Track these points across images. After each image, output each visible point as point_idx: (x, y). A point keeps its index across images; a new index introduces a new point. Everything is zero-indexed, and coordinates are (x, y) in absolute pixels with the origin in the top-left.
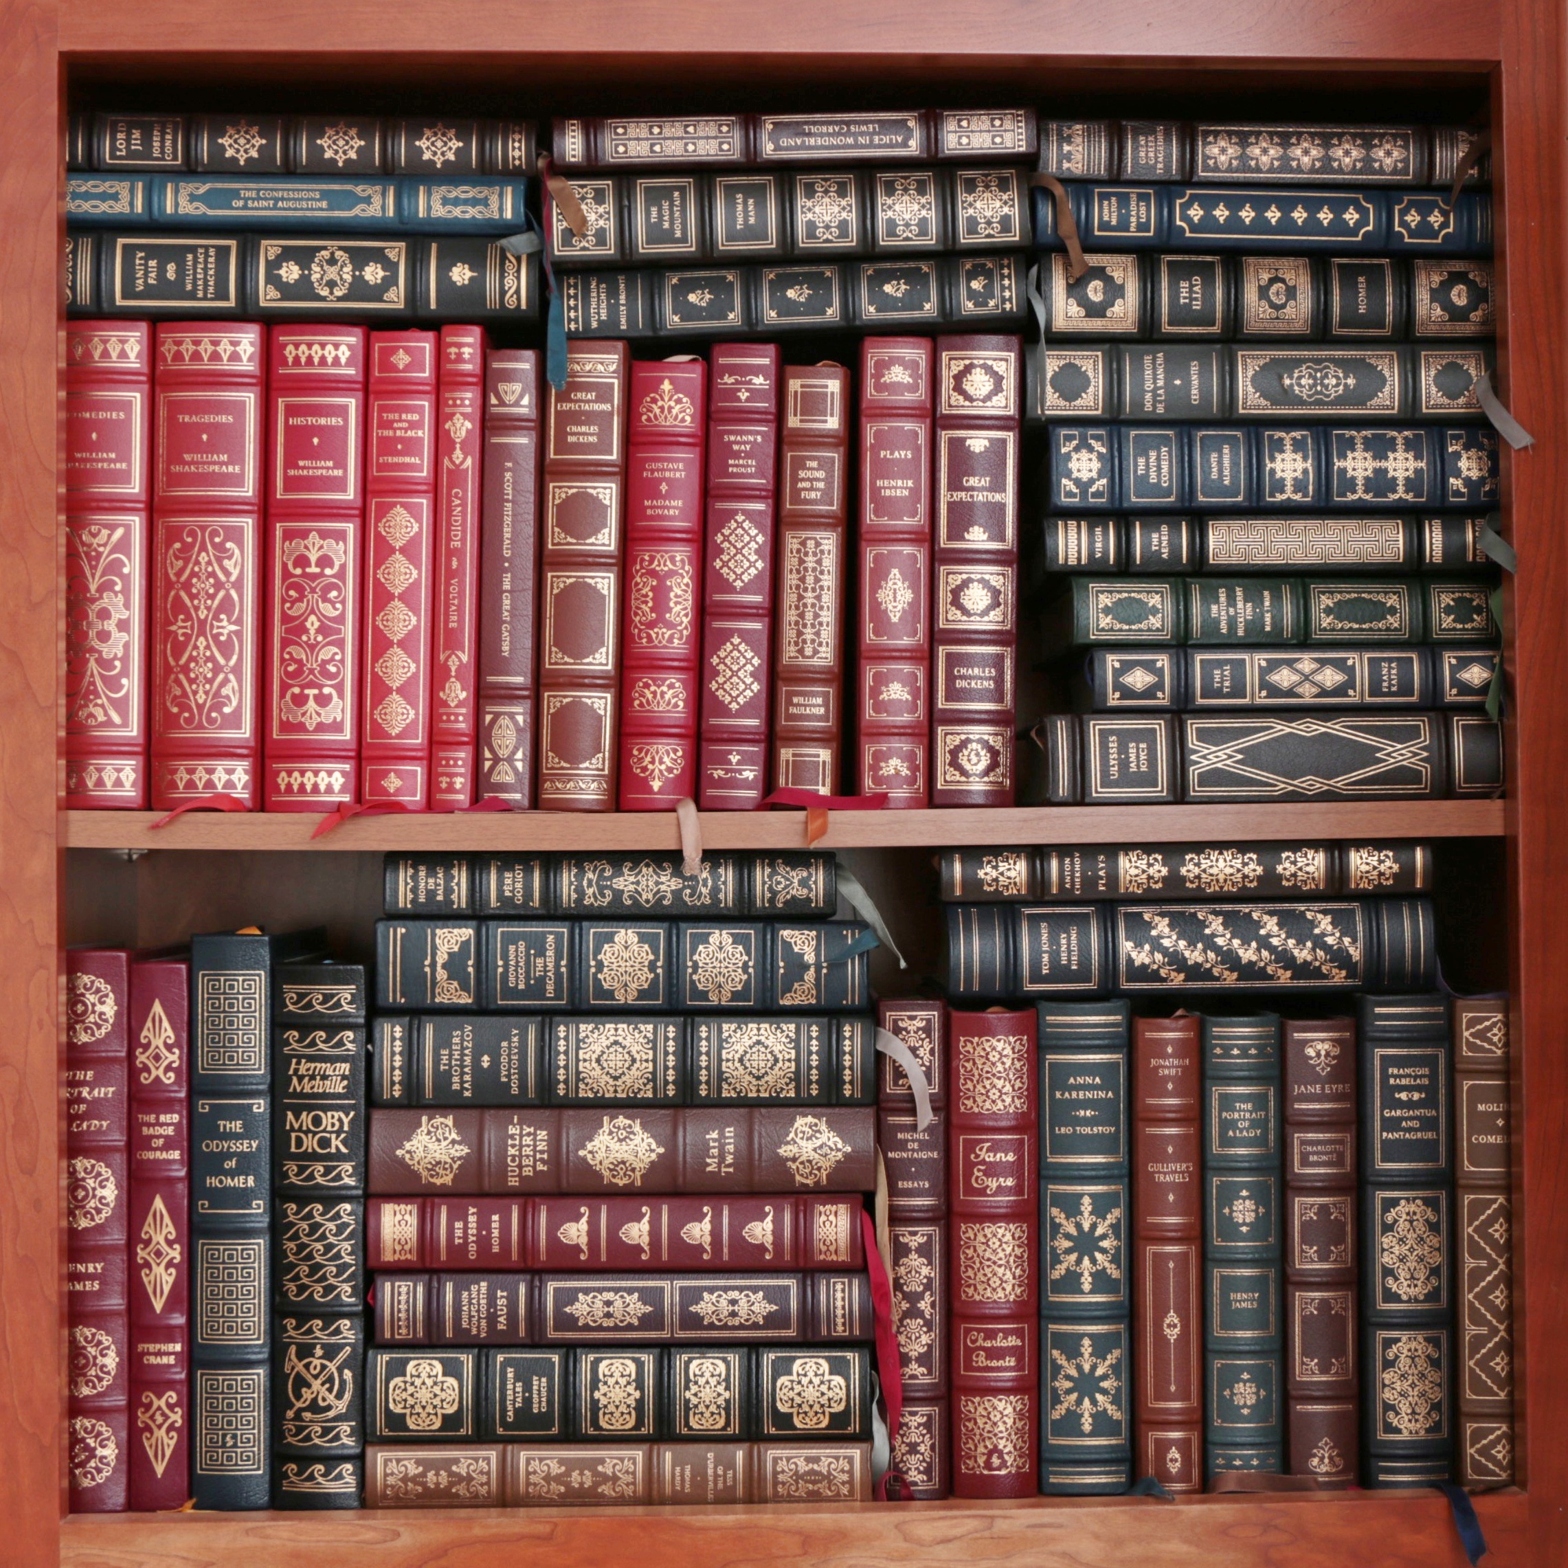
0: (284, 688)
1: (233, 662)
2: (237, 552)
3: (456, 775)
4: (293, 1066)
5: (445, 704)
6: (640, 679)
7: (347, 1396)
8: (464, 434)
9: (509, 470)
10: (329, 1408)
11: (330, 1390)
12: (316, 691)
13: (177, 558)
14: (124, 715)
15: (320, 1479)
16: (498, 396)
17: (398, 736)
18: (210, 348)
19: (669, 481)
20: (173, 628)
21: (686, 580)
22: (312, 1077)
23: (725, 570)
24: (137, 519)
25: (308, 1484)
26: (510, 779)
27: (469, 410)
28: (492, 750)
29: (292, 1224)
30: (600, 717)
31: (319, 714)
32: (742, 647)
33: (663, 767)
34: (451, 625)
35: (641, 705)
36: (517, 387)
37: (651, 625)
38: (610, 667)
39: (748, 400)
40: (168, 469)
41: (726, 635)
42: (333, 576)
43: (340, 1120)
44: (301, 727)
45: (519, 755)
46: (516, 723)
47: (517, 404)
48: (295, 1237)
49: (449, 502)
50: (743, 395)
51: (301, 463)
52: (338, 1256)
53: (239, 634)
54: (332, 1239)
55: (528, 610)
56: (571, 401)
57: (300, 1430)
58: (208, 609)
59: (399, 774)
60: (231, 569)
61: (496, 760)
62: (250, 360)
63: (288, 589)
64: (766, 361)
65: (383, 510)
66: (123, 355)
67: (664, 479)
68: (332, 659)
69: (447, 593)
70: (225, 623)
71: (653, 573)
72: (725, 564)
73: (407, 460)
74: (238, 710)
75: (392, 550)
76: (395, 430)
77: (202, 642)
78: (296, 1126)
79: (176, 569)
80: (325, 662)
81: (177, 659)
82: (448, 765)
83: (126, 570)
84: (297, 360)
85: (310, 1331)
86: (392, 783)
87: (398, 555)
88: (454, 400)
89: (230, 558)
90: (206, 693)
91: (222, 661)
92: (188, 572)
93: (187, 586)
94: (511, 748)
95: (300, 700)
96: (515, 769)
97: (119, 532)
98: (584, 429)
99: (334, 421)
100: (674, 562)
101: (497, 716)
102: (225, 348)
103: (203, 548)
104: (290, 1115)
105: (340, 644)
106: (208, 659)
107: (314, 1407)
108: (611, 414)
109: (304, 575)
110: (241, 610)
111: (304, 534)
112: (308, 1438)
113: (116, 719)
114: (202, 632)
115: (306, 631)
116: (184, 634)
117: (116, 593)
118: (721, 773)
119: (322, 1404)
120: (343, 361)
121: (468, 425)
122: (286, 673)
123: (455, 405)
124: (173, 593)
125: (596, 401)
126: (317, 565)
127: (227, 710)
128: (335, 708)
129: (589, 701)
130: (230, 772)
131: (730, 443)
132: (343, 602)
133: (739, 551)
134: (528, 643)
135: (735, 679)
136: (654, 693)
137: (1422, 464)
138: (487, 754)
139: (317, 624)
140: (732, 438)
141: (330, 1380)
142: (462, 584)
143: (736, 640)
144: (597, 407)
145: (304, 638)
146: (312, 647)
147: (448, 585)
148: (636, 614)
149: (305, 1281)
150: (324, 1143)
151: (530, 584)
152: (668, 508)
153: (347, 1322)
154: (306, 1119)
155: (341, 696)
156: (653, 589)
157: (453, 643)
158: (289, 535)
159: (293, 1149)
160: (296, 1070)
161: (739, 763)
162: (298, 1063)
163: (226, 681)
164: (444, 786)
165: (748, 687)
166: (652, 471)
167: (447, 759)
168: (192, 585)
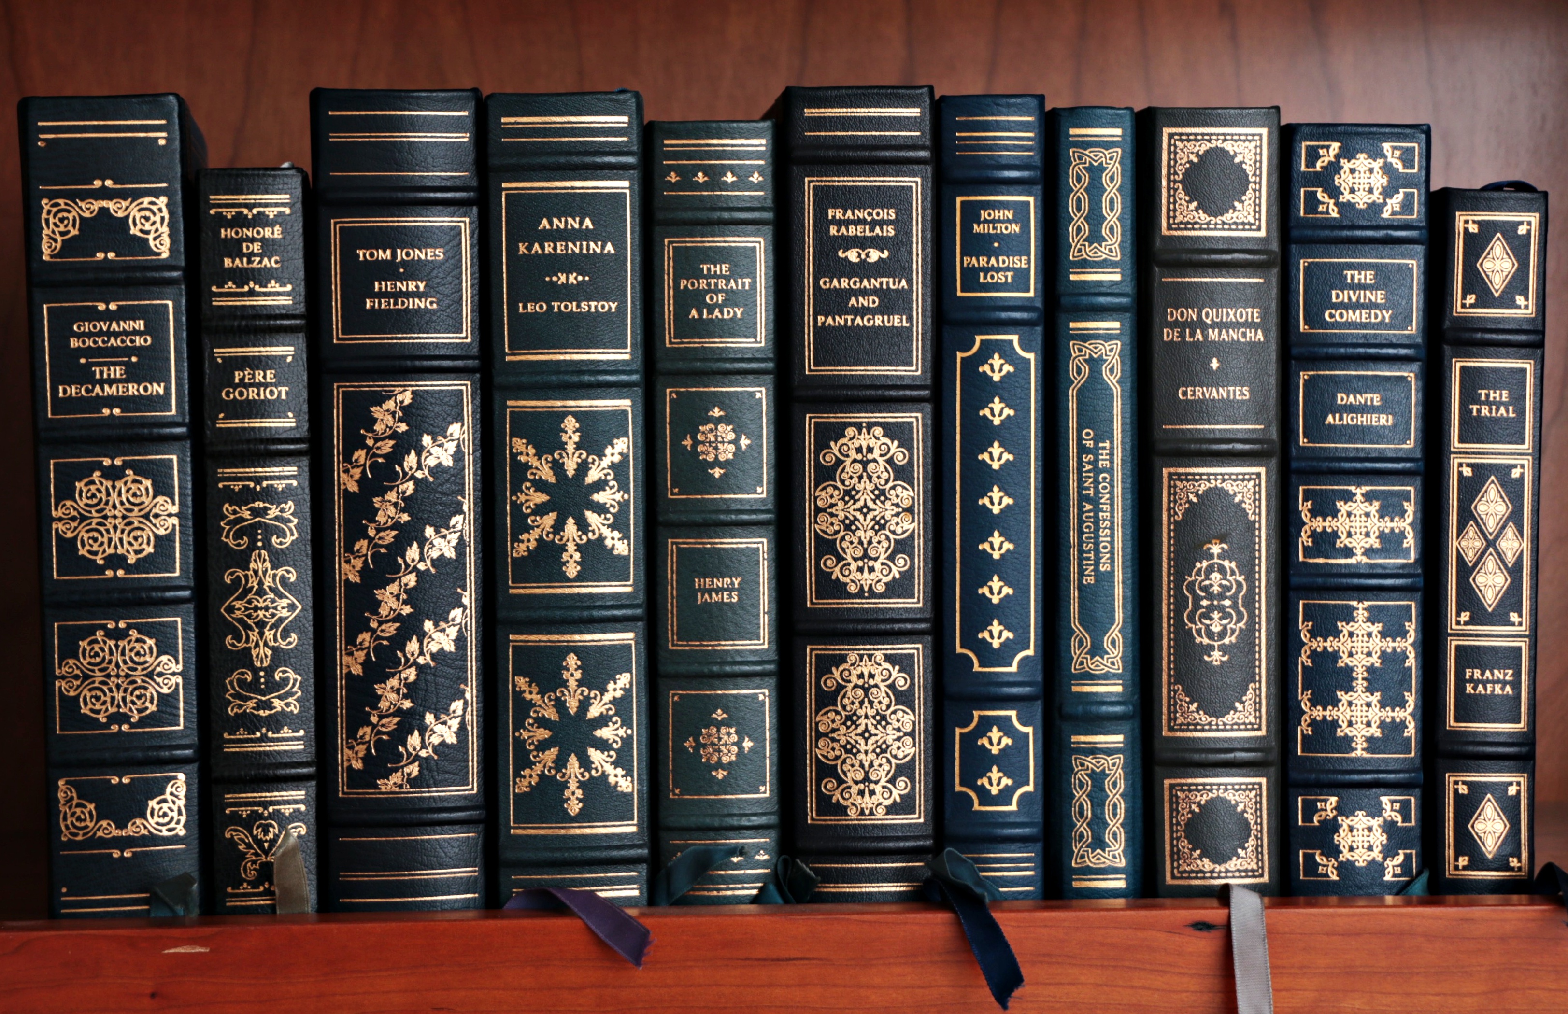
137: (1359, 751)
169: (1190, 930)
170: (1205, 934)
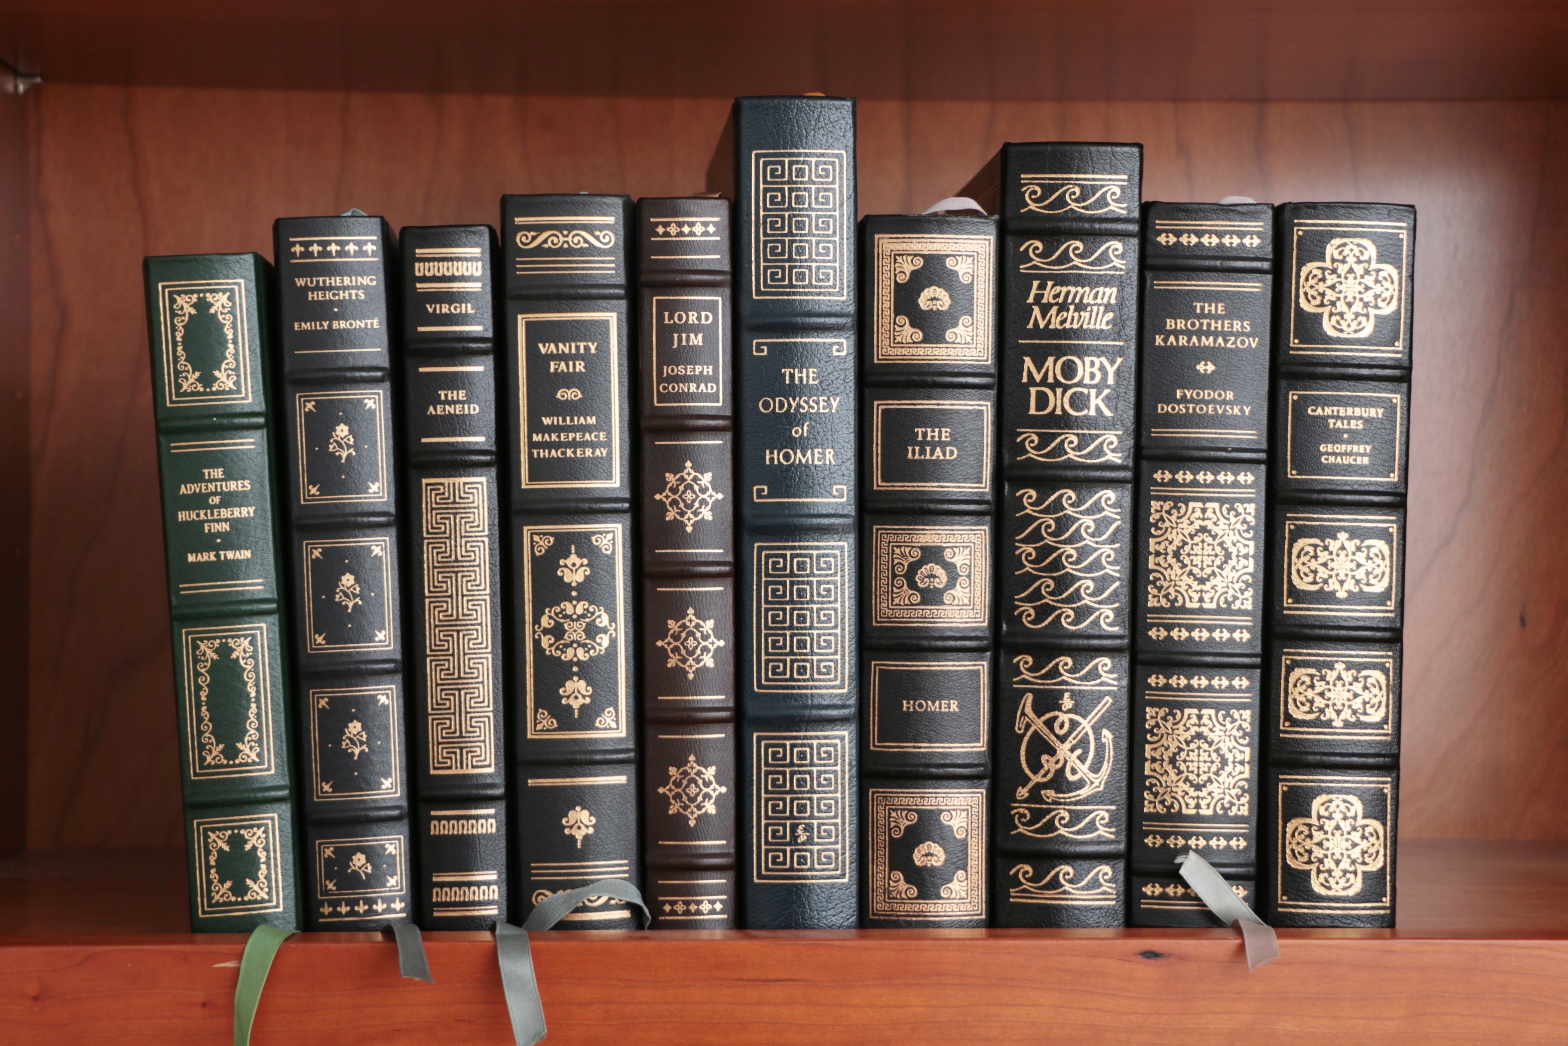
4: (1034, 291)
7: (1106, 768)
10: (1080, 784)
11: (1082, 759)
15: (1068, 887)
22: (1063, 307)
25: (1049, 893)
29: (1030, 519)
43: (1102, 368)
48: (1035, 537)
52: (1096, 565)
54: (1089, 541)
57: (1037, 815)
78: (1038, 377)
85: (1055, 673)
104: (1028, 362)
107: (1059, 782)
112: (1050, 827)
119: (1071, 778)
141: (1083, 743)
149: (1048, 600)
150: (1079, 401)
153: (1106, 660)
154: (1053, 367)
159: (1032, 411)
160: (1038, 298)
162: (1042, 287)
169: (1140, 958)
170: (1152, 961)
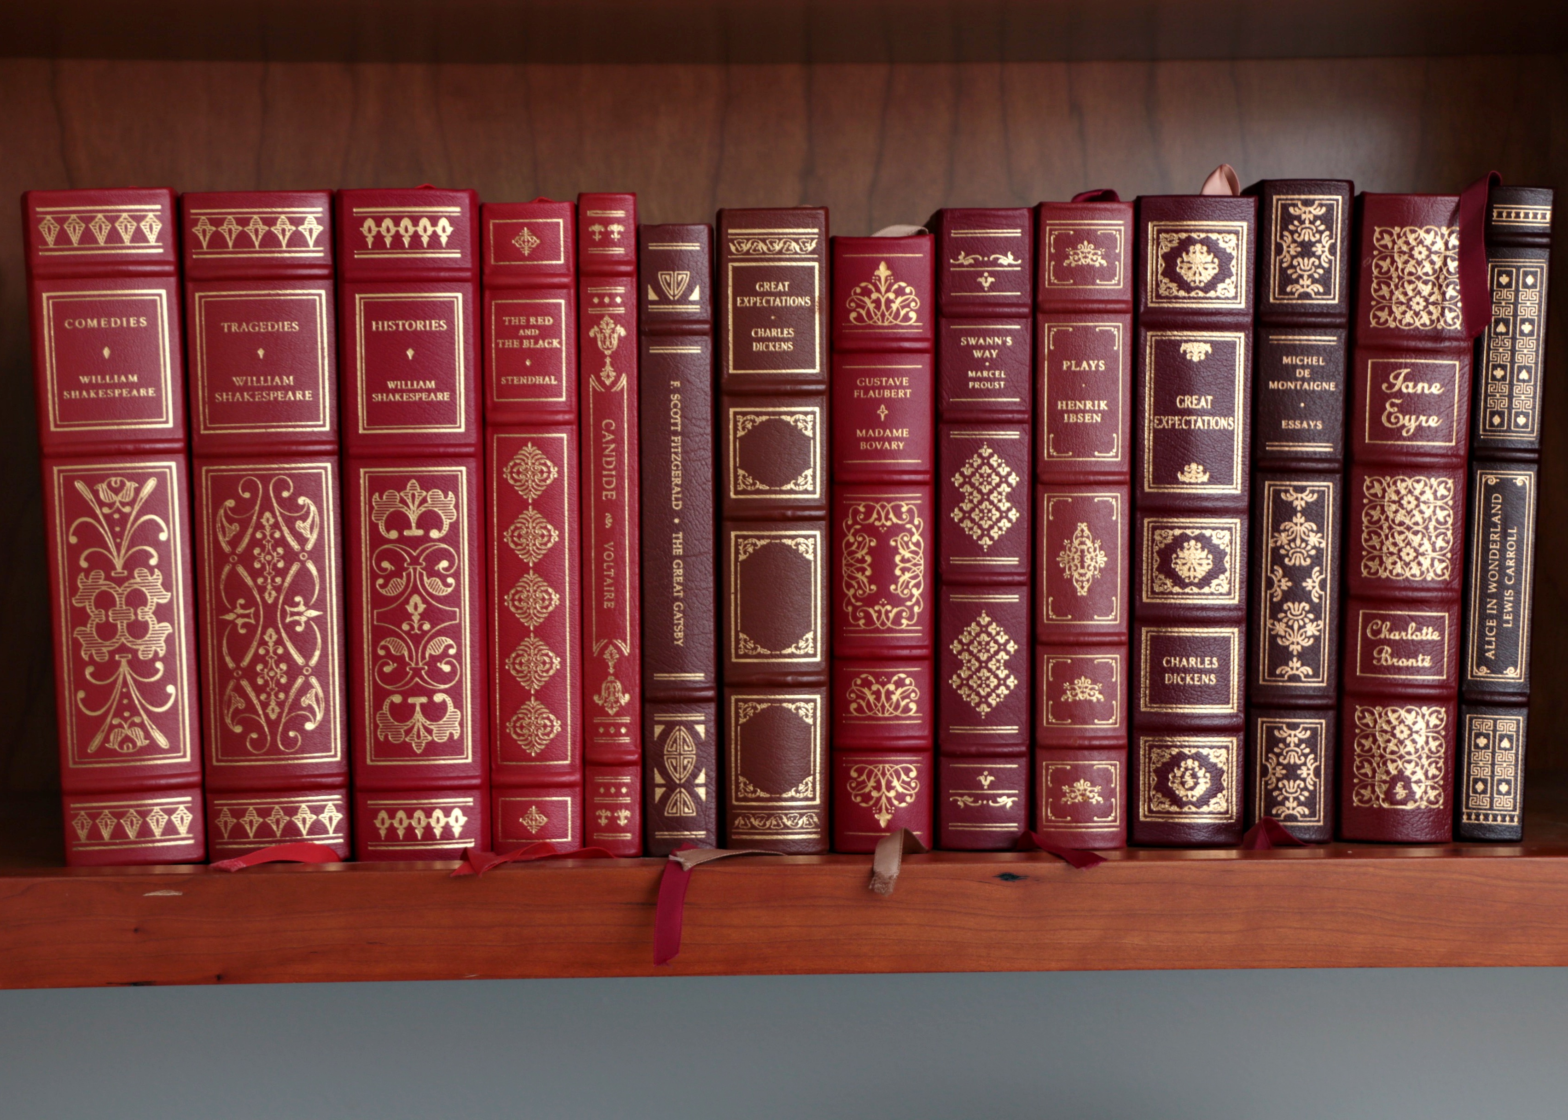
0: (380, 696)
1: (314, 661)
2: (313, 508)
3: (621, 807)
5: (601, 711)
6: (858, 675)
8: (615, 342)
9: (676, 390)
12: (424, 700)
13: (231, 521)
14: (172, 734)
16: (658, 290)
17: (542, 756)
18: (263, 229)
19: (890, 403)
20: (230, 617)
21: (916, 537)
23: (967, 524)
24: (173, 464)
26: (689, 811)
27: (621, 310)
28: (664, 773)
30: (808, 726)
31: (430, 732)
32: (993, 629)
33: (892, 794)
34: (606, 605)
35: (860, 709)
36: (684, 276)
37: (871, 600)
38: (818, 659)
39: (992, 287)
40: (212, 397)
41: (970, 613)
42: (440, 540)
44: (405, 750)
45: (701, 778)
46: (695, 734)
47: (684, 299)
49: (599, 437)
50: (987, 281)
51: (391, 385)
53: (321, 621)
55: (708, 583)
56: (756, 294)
58: (278, 589)
59: (543, 809)
60: (306, 533)
61: (671, 786)
62: (317, 243)
63: (378, 562)
64: (1017, 233)
65: (511, 450)
66: (139, 236)
67: (883, 400)
68: (445, 654)
69: (600, 561)
70: (302, 608)
71: (872, 531)
72: (967, 515)
73: (539, 380)
74: (324, 727)
75: (523, 505)
76: (521, 339)
77: (271, 636)
79: (230, 535)
80: (435, 659)
81: (237, 659)
82: (607, 794)
83: (163, 537)
84: (379, 239)
86: (534, 821)
87: (531, 511)
88: (601, 296)
89: (304, 518)
90: (281, 704)
91: (300, 660)
92: (246, 540)
93: (247, 559)
94: (690, 768)
95: (403, 712)
96: (695, 797)
97: (151, 484)
98: (774, 333)
99: (436, 325)
100: (898, 515)
101: (670, 726)
102: (283, 228)
103: (267, 506)
105: (455, 633)
106: (281, 659)
108: (811, 310)
109: (402, 539)
110: (323, 589)
111: (400, 484)
113: (162, 741)
114: (270, 622)
115: (408, 617)
116: (244, 625)
117: (151, 570)
118: (969, 800)
120: (444, 240)
121: (621, 331)
122: (382, 674)
123: (602, 304)
124: (227, 569)
125: (790, 294)
126: (419, 527)
127: (309, 726)
128: (451, 720)
129: (792, 707)
130: (317, 810)
131: (970, 348)
132: (457, 576)
133: (985, 497)
134: (709, 625)
135: (984, 673)
136: (877, 694)
138: (659, 779)
139: (422, 607)
140: (972, 341)
142: (619, 547)
143: (985, 619)
144: (793, 302)
145: (405, 627)
146: (418, 639)
147: (600, 550)
148: (850, 587)
151: (708, 545)
152: (890, 440)
155: (458, 705)
156: (871, 551)
157: (610, 629)
158: (378, 485)
161: (992, 786)
163: (306, 687)
164: (603, 822)
165: (1002, 682)
166: (867, 390)
167: (607, 786)
168: (254, 558)
